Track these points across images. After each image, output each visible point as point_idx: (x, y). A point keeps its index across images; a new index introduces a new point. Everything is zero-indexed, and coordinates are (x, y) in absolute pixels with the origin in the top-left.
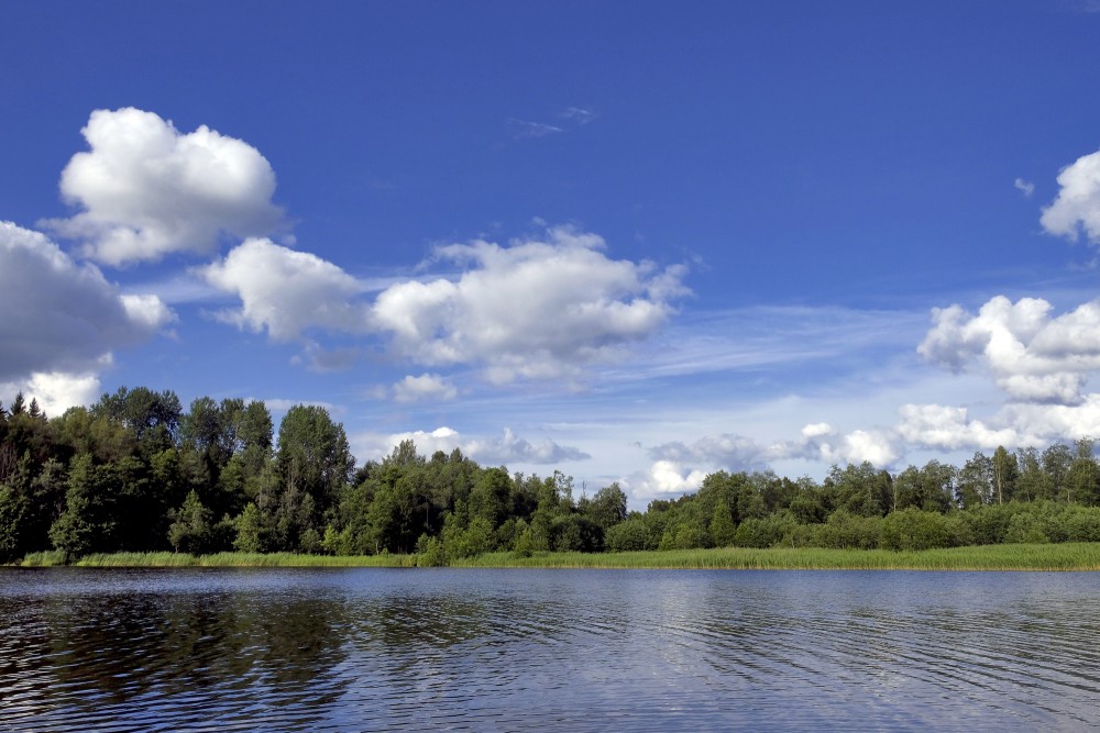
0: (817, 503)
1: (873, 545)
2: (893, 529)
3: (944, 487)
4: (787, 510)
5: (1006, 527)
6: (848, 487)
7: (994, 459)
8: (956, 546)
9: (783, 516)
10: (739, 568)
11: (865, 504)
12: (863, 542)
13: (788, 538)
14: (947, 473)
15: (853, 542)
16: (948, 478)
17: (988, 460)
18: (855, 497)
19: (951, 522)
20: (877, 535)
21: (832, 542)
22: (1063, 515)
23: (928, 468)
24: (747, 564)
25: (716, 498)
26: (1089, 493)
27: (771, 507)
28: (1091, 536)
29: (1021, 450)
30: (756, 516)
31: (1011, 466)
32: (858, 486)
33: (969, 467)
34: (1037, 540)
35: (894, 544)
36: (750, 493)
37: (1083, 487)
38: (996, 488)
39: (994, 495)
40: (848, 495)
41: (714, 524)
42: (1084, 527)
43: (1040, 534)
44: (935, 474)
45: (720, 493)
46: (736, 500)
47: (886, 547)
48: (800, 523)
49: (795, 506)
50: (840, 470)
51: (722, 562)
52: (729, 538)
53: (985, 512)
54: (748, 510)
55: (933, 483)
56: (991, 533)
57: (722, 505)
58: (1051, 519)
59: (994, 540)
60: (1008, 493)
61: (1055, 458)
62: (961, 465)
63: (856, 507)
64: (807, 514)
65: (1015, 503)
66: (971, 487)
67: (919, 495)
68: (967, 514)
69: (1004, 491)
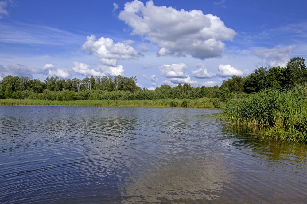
0: (41, 87)
1: (55, 99)
2: (61, 95)
3: (77, 85)
4: (31, 89)
5: (90, 96)
6: (51, 83)
7: (90, 79)
8: (77, 100)
9: (30, 90)
10: (10, 105)
11: (55, 88)
12: (52, 98)
13: (30, 96)
14: (78, 81)
15: (50, 98)
16: (78, 82)
17: (89, 79)
18: (52, 86)
19: (76, 94)
20: (56, 97)
21: (43, 98)
22: (102, 93)
23: (74, 79)
24: (13, 104)
25: (7, 83)
26: (110, 88)
27: (26, 88)
28: (107, 98)
29: (97, 77)
30: (21, 90)
31: (94, 81)
32: (54, 83)
33: (84, 80)
34: (96, 99)
35: (61, 99)
36: (19, 83)
37: (109, 87)
38: (90, 86)
39: (89, 88)
40: (50, 85)
41: (5, 91)
42: (106, 97)
43: (97, 98)
44: (75, 81)
45: (9, 82)
46: (14, 84)
47: (58, 100)
48: (35, 92)
49: (34, 87)
50: (49, 78)
51: (4, 103)
52: (10, 96)
53: (86, 92)
54: (18, 87)
55: (74, 84)
56: (86, 97)
57: (8, 86)
58: (100, 94)
59: (86, 99)
60: (92, 87)
61: (104, 79)
62: (82, 80)
63: (53, 89)
64: (38, 90)
65: (93, 90)
66: (84, 85)
67: (70, 86)
68: (82, 92)
69: (91, 87)
